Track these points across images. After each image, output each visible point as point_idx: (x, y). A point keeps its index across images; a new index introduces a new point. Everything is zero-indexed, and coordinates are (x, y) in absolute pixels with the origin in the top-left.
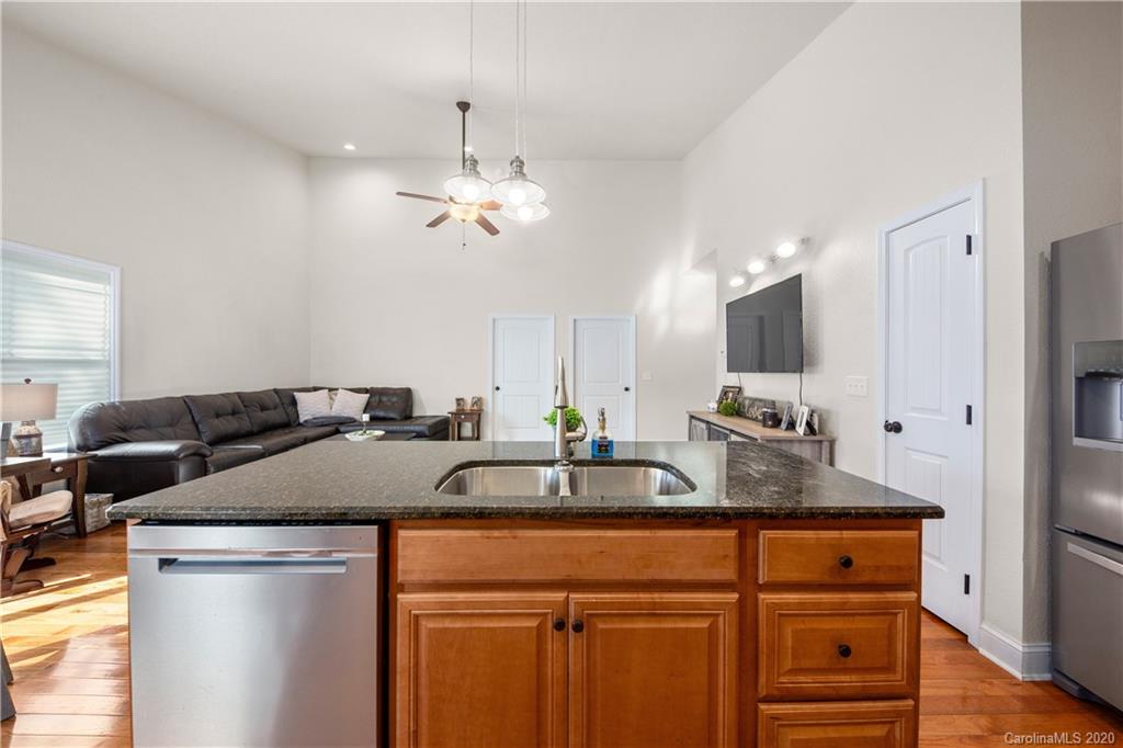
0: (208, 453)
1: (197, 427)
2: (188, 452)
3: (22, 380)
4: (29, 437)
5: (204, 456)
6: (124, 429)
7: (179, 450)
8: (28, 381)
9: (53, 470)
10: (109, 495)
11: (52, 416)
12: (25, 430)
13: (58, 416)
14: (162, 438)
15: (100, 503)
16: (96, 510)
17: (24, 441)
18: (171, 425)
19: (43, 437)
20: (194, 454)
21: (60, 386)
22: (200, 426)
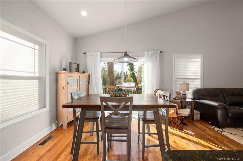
0: (229, 109)
1: (225, 98)
2: (221, 107)
3: (183, 82)
4: (184, 94)
5: (227, 109)
6: (203, 96)
7: (218, 105)
8: (184, 83)
9: (187, 103)
10: (199, 112)
11: (188, 90)
12: (184, 93)
13: (189, 91)
14: (214, 100)
15: (197, 114)
16: (196, 115)
17: (183, 95)
18: (216, 96)
19: (187, 95)
20: (223, 108)
21: (189, 84)
22: (226, 98)
